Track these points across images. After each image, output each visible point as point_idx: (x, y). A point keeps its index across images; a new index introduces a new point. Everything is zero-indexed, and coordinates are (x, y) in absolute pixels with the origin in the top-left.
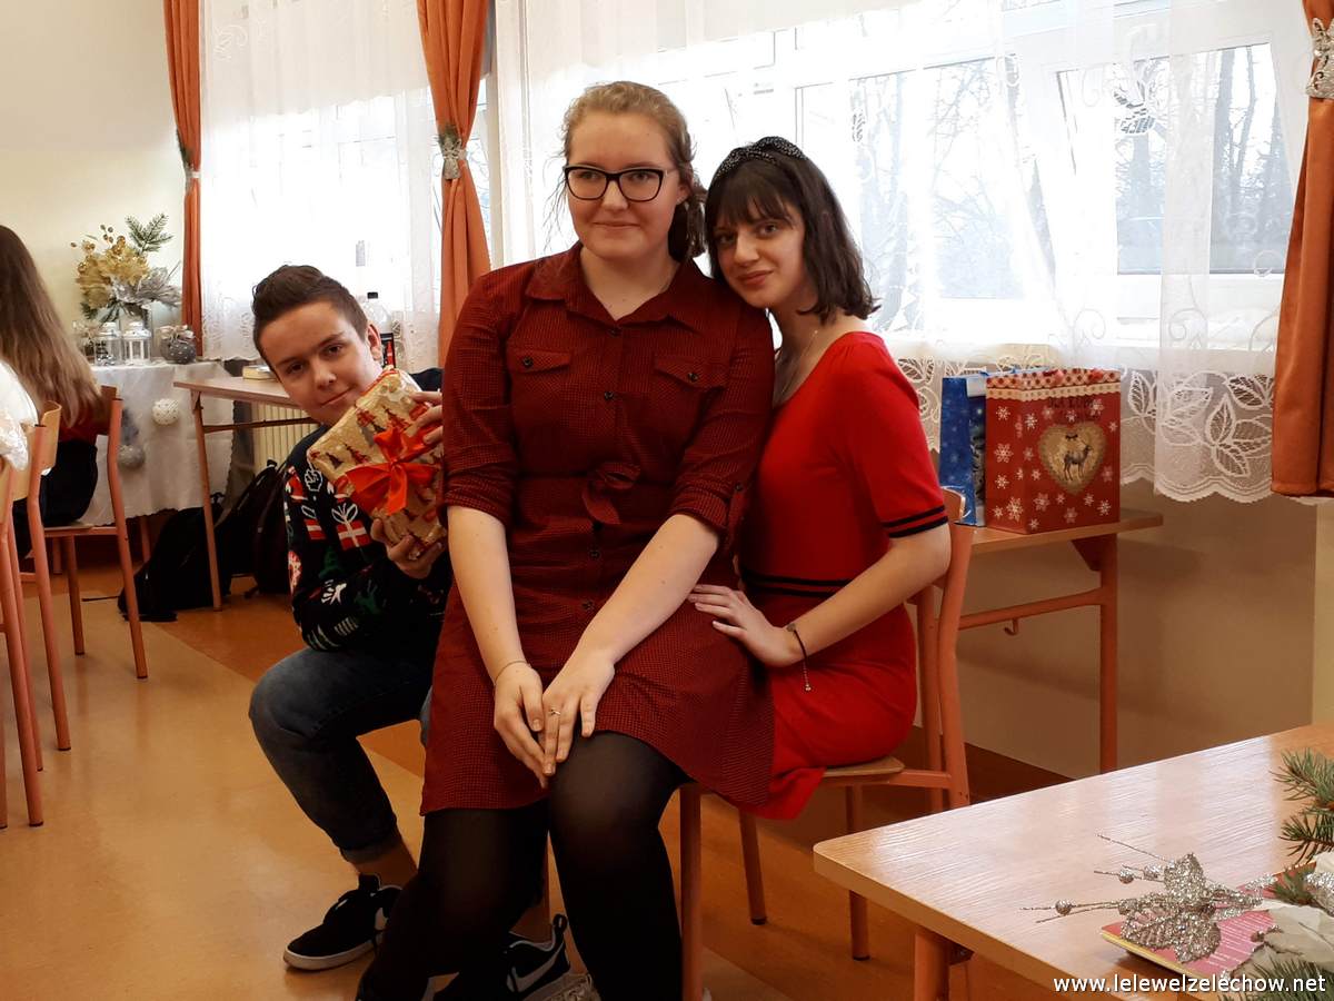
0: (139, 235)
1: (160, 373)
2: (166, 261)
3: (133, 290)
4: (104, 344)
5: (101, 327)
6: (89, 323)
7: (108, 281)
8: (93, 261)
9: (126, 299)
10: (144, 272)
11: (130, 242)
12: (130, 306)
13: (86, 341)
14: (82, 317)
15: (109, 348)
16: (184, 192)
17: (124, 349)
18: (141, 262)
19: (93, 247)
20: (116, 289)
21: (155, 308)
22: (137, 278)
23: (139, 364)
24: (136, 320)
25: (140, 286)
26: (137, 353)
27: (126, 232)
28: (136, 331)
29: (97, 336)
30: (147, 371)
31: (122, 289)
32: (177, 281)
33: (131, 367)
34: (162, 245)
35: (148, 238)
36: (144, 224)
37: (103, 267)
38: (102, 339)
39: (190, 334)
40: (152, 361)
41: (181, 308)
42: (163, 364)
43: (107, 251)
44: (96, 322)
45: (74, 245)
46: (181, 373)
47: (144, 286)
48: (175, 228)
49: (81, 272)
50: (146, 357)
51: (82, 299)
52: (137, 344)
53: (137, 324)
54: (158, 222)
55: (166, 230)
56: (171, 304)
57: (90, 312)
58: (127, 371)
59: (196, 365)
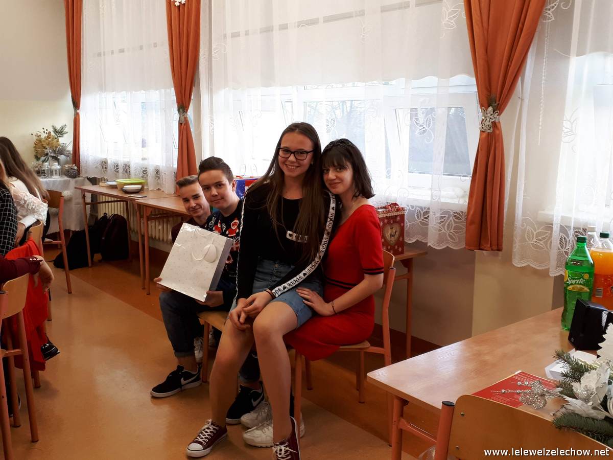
0: (56, 131)
1: (65, 181)
2: (66, 141)
3: (54, 151)
4: (44, 171)
5: (42, 164)
6: (37, 162)
7: (45, 148)
8: (40, 141)
9: (52, 155)
10: (59, 145)
11: (53, 134)
12: (53, 157)
13: (37, 169)
14: (35, 160)
15: (46, 172)
16: (73, 117)
17: (51, 173)
18: (58, 141)
19: (40, 136)
20: (48, 151)
21: (62, 158)
22: (56, 147)
23: (57, 178)
24: (55, 162)
25: (57, 150)
26: (56, 174)
27: (51, 130)
28: (56, 166)
29: (42, 168)
30: (60, 181)
31: (51, 151)
32: (70, 148)
33: (55, 179)
34: (64, 135)
35: (60, 132)
36: (58, 127)
37: (43, 143)
38: (43, 169)
39: (76, 168)
40: (61, 177)
41: (71, 158)
42: (66, 178)
43: (45, 137)
44: (40, 162)
45: (32, 134)
46: (72, 181)
47: (59, 150)
48: (70, 130)
49: (35, 145)
50: (59, 175)
51: (35, 154)
52: (56, 171)
53: (56, 164)
54: (63, 128)
55: (66, 130)
56: (68, 156)
57: (37, 158)
58: (54, 181)
59: (77, 179)
